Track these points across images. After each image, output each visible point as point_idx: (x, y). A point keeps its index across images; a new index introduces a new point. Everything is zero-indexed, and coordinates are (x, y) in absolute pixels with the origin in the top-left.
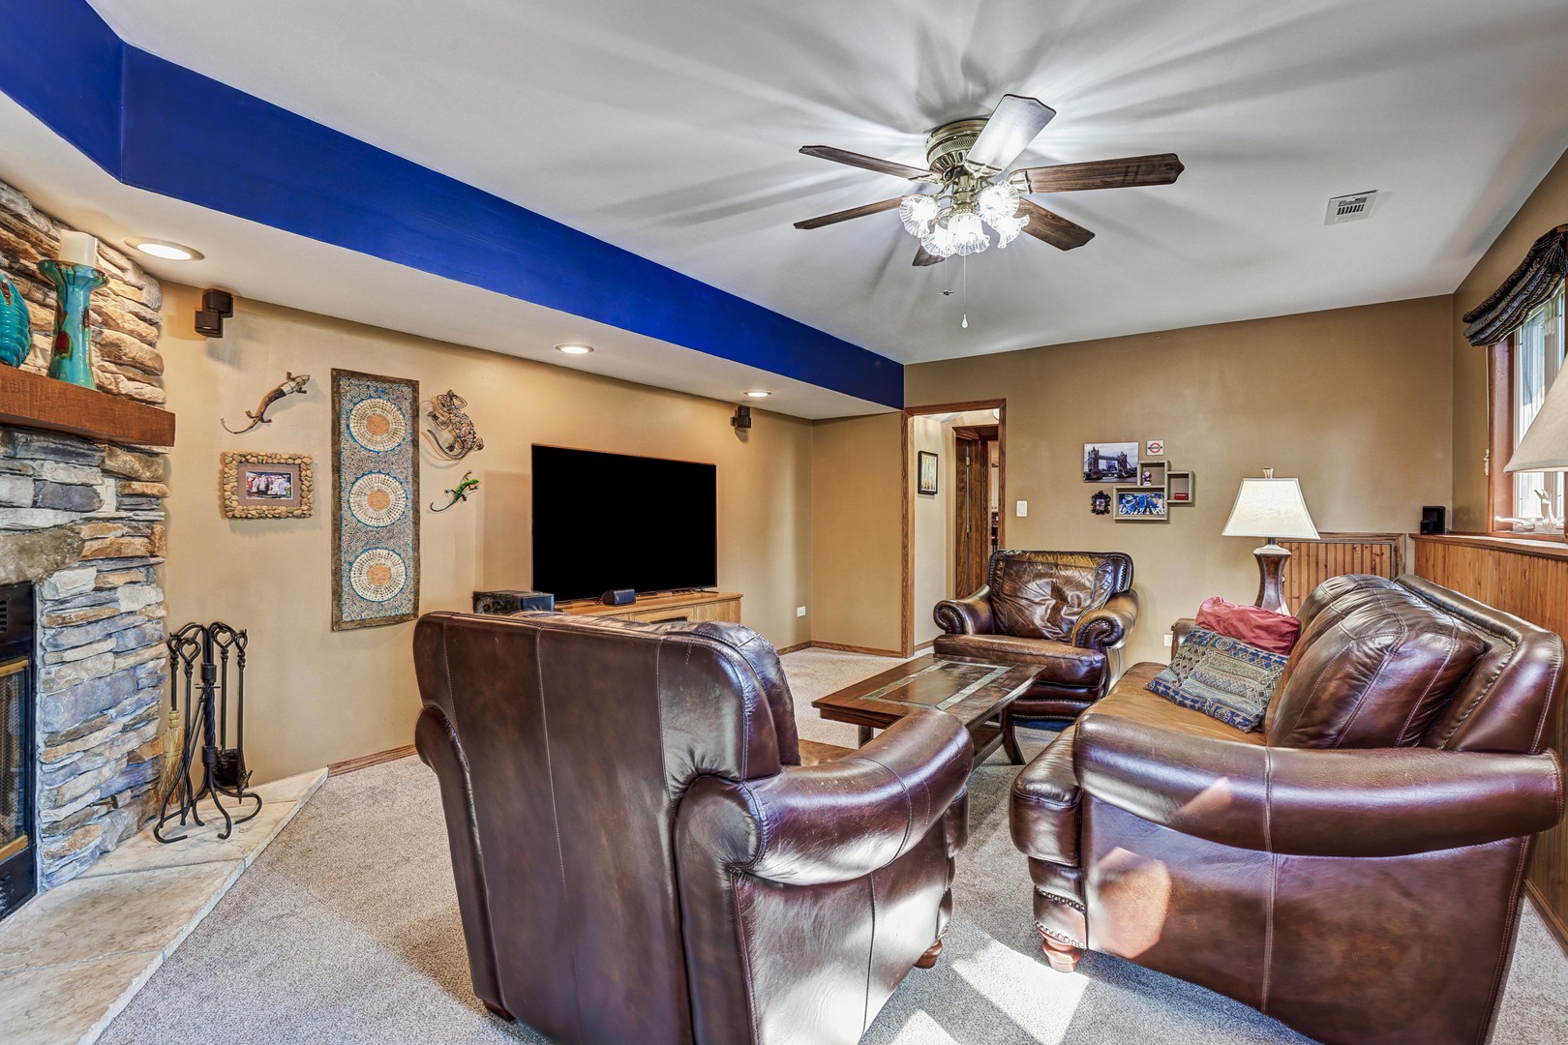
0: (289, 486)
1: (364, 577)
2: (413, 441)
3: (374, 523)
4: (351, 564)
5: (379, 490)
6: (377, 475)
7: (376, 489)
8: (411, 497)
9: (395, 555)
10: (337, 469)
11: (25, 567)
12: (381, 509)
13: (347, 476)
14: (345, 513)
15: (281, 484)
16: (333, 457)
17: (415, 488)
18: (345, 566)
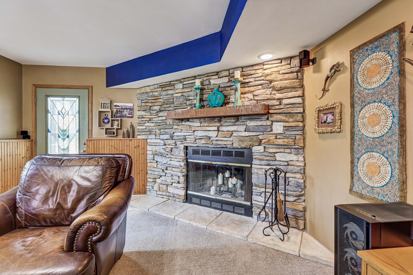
0: (333, 118)
1: (365, 168)
2: (399, 72)
3: (371, 135)
4: (359, 159)
5: (374, 114)
6: (373, 104)
7: (372, 113)
8: (397, 115)
9: (384, 158)
10: (352, 106)
11: (241, 144)
12: (375, 126)
13: (357, 108)
14: (356, 130)
15: (330, 117)
16: (351, 99)
17: (401, 108)
18: (356, 160)
